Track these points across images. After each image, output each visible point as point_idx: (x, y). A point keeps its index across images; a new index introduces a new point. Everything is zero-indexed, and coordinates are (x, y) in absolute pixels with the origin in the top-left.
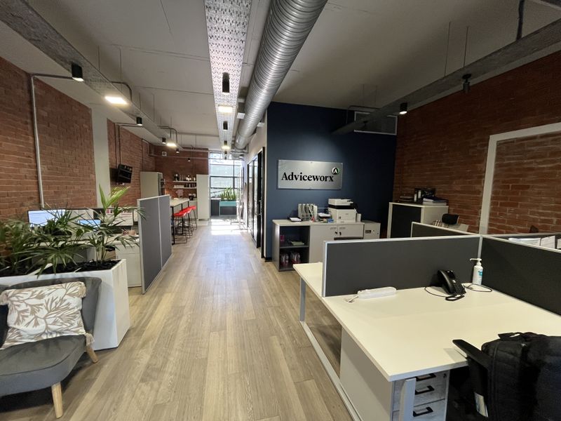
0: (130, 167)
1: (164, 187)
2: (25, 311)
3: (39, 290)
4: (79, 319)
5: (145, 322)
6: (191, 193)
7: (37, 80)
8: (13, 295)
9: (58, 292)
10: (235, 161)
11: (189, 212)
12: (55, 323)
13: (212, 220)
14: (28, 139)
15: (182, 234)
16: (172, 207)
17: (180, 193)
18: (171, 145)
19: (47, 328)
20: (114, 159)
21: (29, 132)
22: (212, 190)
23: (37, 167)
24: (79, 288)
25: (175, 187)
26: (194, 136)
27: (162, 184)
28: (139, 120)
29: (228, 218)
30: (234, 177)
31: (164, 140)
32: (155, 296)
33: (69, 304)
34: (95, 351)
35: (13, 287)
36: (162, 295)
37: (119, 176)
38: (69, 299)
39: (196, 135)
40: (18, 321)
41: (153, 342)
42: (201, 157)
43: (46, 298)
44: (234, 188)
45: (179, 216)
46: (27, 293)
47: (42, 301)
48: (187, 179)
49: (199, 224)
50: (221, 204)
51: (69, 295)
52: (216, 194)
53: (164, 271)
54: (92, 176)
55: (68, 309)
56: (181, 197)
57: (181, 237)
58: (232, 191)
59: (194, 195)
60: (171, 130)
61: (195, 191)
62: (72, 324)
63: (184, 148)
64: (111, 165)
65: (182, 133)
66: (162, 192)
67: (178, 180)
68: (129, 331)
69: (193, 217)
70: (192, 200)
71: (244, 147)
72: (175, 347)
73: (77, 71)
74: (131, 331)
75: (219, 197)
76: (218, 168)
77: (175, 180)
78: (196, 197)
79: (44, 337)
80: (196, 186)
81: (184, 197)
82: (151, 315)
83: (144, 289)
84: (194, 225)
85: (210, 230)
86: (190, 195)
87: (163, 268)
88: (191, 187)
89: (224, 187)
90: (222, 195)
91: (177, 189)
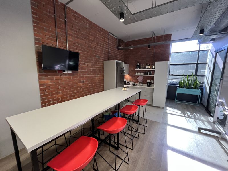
6: (150, 79)
17: (140, 79)
22: (170, 77)
25: (137, 74)
30: (197, 64)
44: (196, 75)
48: (147, 67)
50: (179, 91)
52: (174, 81)
58: (194, 78)
59: (152, 81)
61: (153, 78)
67: (140, 68)
70: (150, 86)
77: (137, 68)
78: (153, 84)
80: (154, 73)
81: (143, 82)
86: (148, 81)
88: (150, 74)
89: (185, 74)
90: (181, 82)
91: (138, 76)
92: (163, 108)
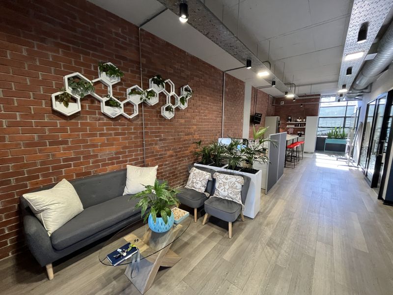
0: (259, 114)
1: (279, 126)
2: (221, 184)
3: (226, 175)
4: (239, 196)
5: (267, 212)
6: (300, 131)
7: (227, 74)
8: (218, 175)
9: (233, 179)
10: (349, 102)
11: (298, 146)
12: (231, 193)
13: (317, 154)
14: (220, 104)
15: (291, 161)
16: (287, 141)
17: (291, 131)
18: (290, 96)
19: (228, 195)
20: (252, 110)
21: (221, 101)
22: (319, 129)
23: (222, 118)
24: (241, 179)
25: (288, 126)
26: (310, 86)
27: (279, 124)
28: (274, 83)
29: (334, 154)
30: (345, 118)
31: (286, 93)
32: (273, 198)
33: (237, 186)
34: (244, 216)
35: (217, 172)
36: (277, 199)
37: (255, 120)
38: (237, 184)
39: (311, 84)
40: (219, 187)
41: (274, 226)
42: (313, 102)
43: (229, 180)
44: (344, 127)
45: (290, 148)
46: (222, 176)
47: (227, 181)
48: (298, 120)
49: (305, 155)
50: (328, 141)
51: (237, 182)
52: (322, 133)
53: (279, 184)
54: (242, 120)
55: (236, 188)
56: (291, 134)
57: (290, 163)
58: (342, 130)
59: (303, 133)
60: (291, 84)
61: (304, 130)
62: (237, 197)
63: (299, 97)
64: (251, 113)
65: (299, 86)
66: (278, 131)
67: (291, 121)
68: (259, 213)
69: (300, 150)
70: (300, 136)
71: (365, 87)
72: (288, 236)
73: (249, 64)
74: (260, 213)
75: (325, 135)
76: (327, 110)
77: (288, 121)
78: (304, 134)
79: (227, 198)
80: (305, 125)
81: (293, 134)
82: (271, 209)
83: (266, 191)
84: (301, 156)
85: (314, 161)
86: (299, 132)
87: (278, 182)
88: (301, 126)
89: (333, 126)
90: (330, 133)
91: (289, 128)
92: (312, 153)
